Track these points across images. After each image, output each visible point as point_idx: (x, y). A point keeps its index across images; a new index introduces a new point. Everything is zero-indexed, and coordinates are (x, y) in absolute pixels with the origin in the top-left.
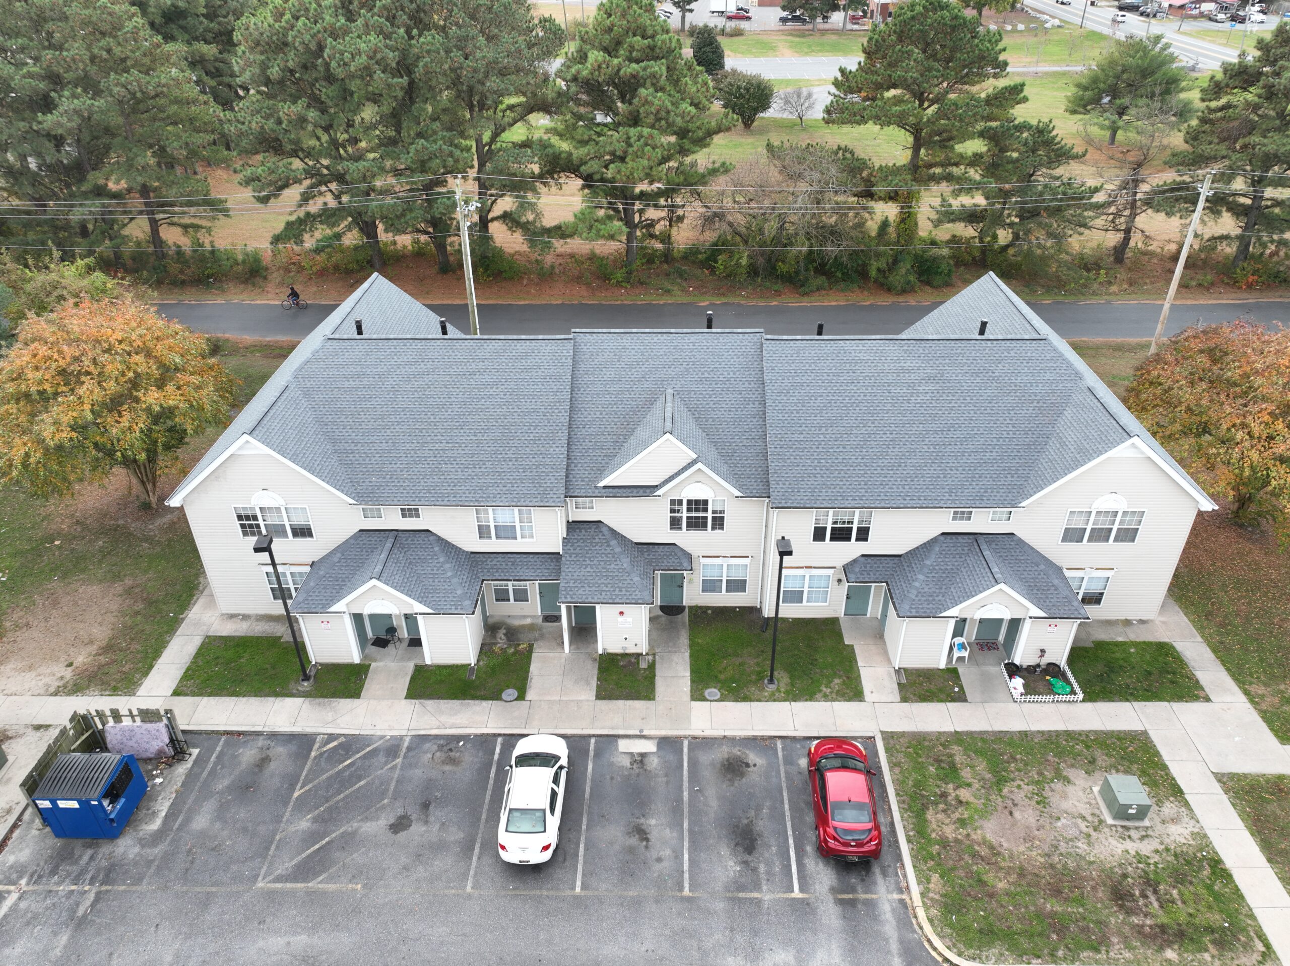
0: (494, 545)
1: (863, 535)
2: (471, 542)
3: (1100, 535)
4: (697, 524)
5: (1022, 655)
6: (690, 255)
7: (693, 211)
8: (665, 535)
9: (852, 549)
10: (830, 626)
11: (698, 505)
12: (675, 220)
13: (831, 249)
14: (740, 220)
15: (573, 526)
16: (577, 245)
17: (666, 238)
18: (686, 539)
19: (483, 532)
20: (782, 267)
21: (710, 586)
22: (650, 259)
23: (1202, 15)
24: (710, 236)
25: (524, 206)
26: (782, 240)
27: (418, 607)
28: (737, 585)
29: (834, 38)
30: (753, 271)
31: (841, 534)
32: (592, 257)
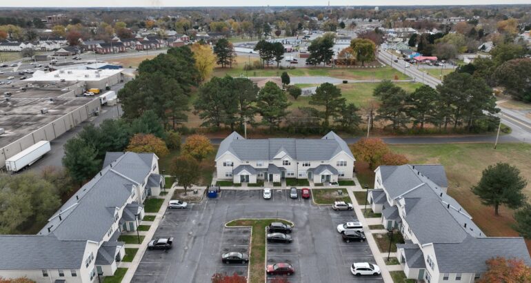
0: (259, 167)
1: (309, 165)
2: (255, 167)
3: (342, 165)
4: (287, 164)
5: (331, 181)
6: (283, 128)
7: (284, 120)
8: (282, 166)
9: (308, 167)
10: (306, 180)
11: (287, 161)
12: (280, 122)
13: (311, 127)
14: (293, 122)
15: (270, 164)
16: (261, 127)
17: (278, 125)
18: (285, 167)
19: (257, 165)
20: (302, 131)
21: (289, 174)
22: (275, 129)
23: (426, 63)
24: (287, 125)
25: (252, 120)
26: (302, 125)
27: (249, 174)
28: (293, 174)
29: (321, 70)
30: (296, 132)
31: (306, 165)
32: (263, 129)
